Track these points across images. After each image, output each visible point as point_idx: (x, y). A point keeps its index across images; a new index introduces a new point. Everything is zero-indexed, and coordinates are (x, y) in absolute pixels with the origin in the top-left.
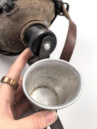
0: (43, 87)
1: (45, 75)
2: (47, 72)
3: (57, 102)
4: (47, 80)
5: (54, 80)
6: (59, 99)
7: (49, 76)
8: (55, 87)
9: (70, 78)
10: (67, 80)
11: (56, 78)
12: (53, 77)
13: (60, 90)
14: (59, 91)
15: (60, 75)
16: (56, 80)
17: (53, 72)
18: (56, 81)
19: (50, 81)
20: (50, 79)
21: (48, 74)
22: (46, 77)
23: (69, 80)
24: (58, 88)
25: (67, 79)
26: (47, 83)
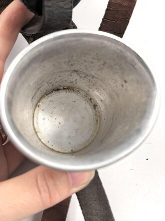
0: (64, 89)
1: (65, 67)
2: (69, 61)
3: (97, 124)
4: (71, 75)
5: (88, 78)
6: (100, 118)
7: (76, 69)
8: (91, 91)
9: (127, 78)
10: (120, 82)
11: (93, 73)
12: (85, 71)
13: (102, 98)
14: (101, 101)
15: (102, 69)
16: (93, 77)
17: (85, 61)
18: (94, 79)
19: (78, 78)
20: (78, 74)
21: (72, 65)
22: (68, 71)
23: (124, 83)
24: (97, 94)
25: (120, 79)
26: (73, 82)
